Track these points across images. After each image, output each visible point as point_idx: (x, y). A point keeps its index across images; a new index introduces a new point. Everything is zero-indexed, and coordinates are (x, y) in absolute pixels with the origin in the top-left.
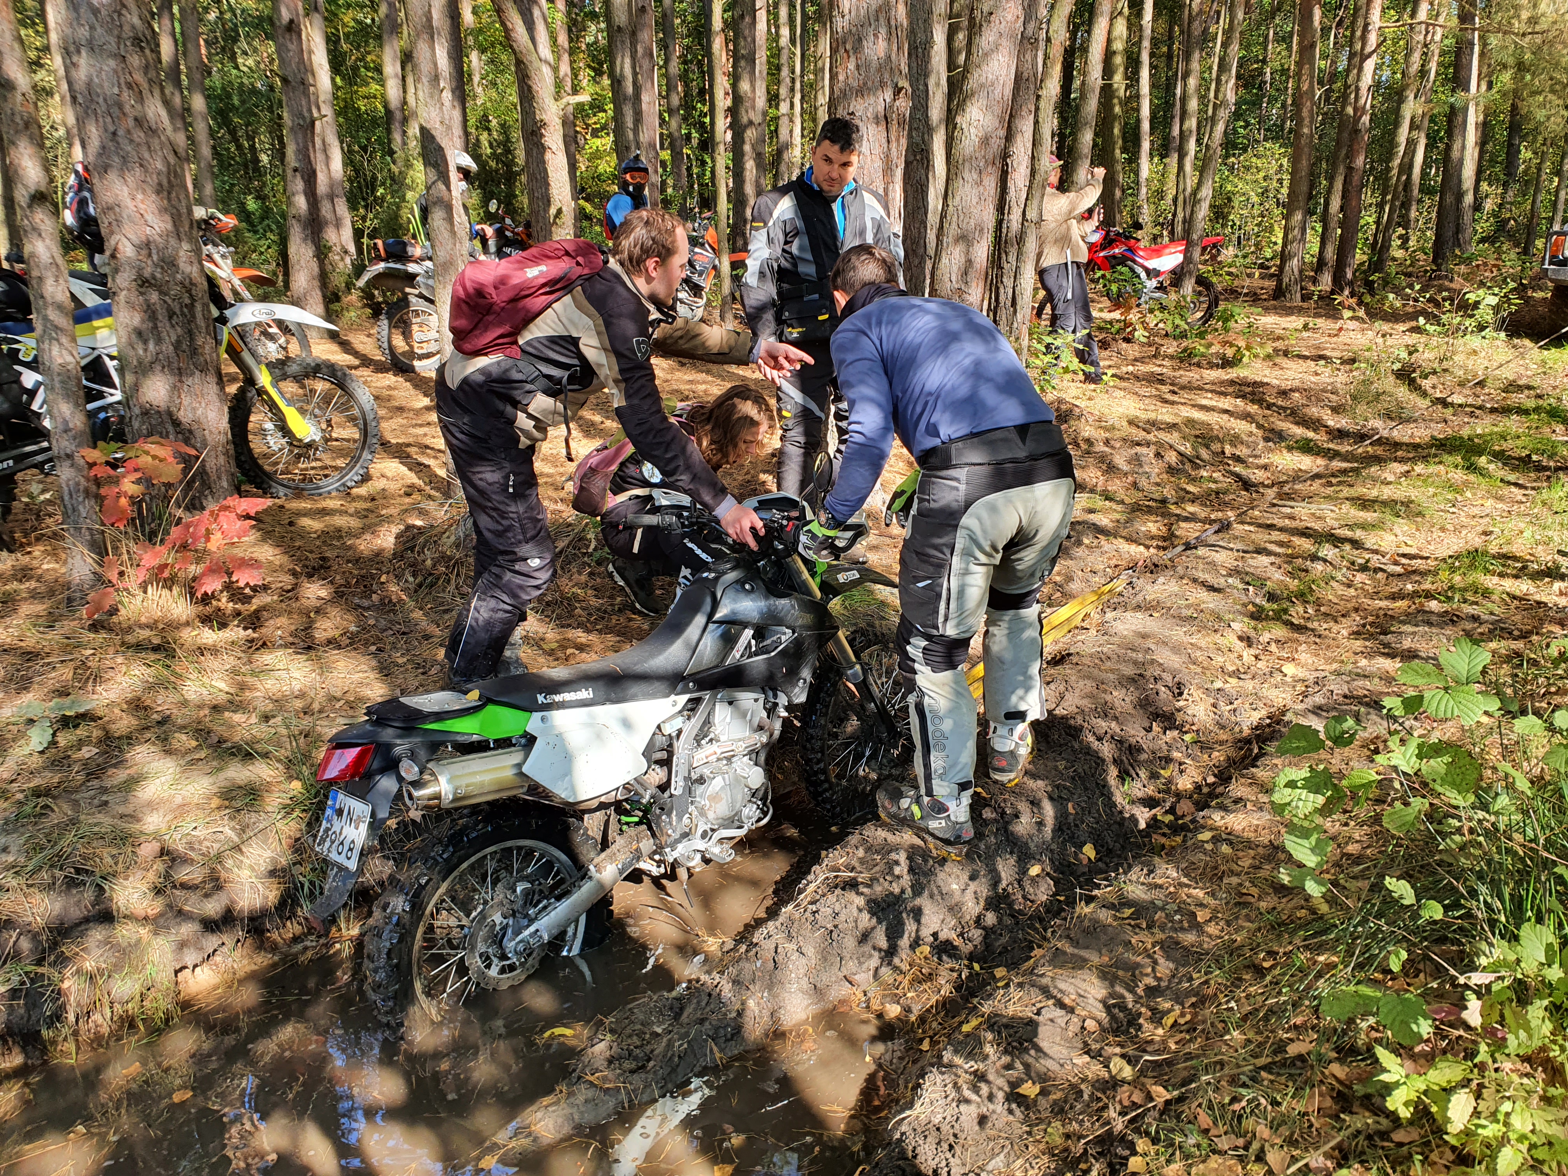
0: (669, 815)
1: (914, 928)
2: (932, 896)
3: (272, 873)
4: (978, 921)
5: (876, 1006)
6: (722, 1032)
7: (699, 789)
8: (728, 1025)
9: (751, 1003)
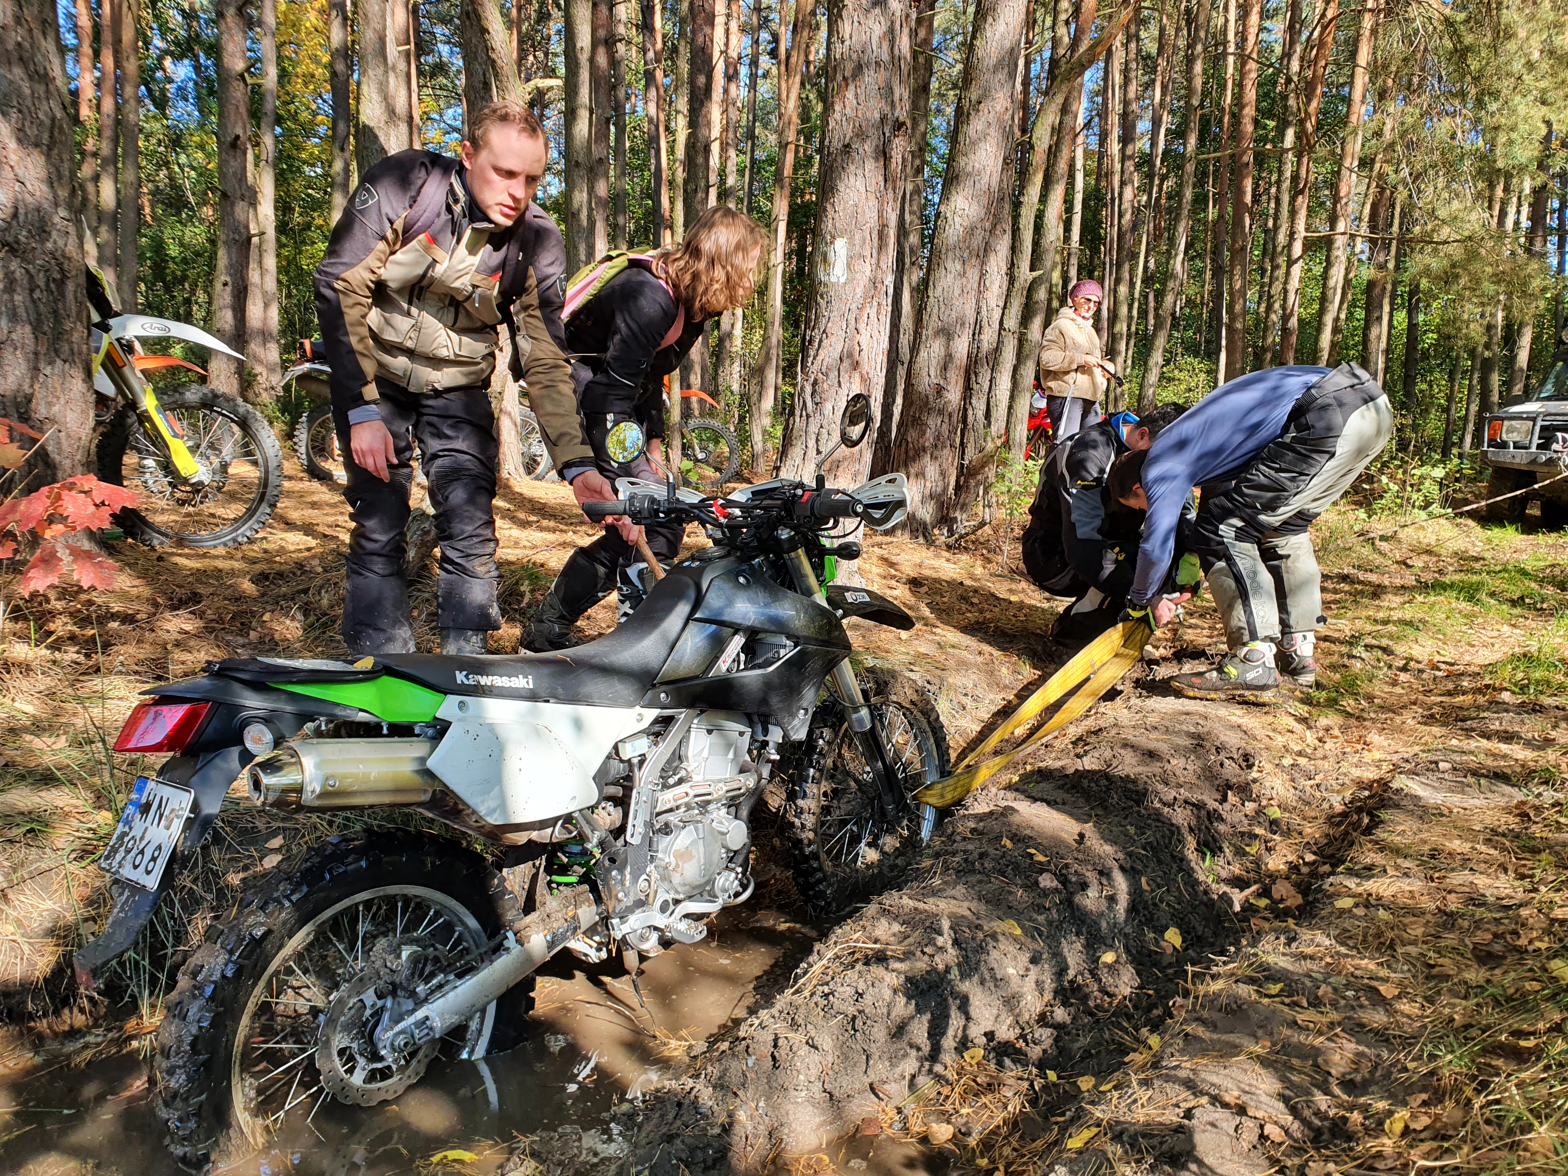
0: (621, 870)
1: (962, 1022)
2: (982, 982)
3: (51, 932)
4: (1043, 1019)
5: (916, 1127)
6: (700, 1154)
7: (663, 842)
8: (708, 1145)
9: (742, 1115)
